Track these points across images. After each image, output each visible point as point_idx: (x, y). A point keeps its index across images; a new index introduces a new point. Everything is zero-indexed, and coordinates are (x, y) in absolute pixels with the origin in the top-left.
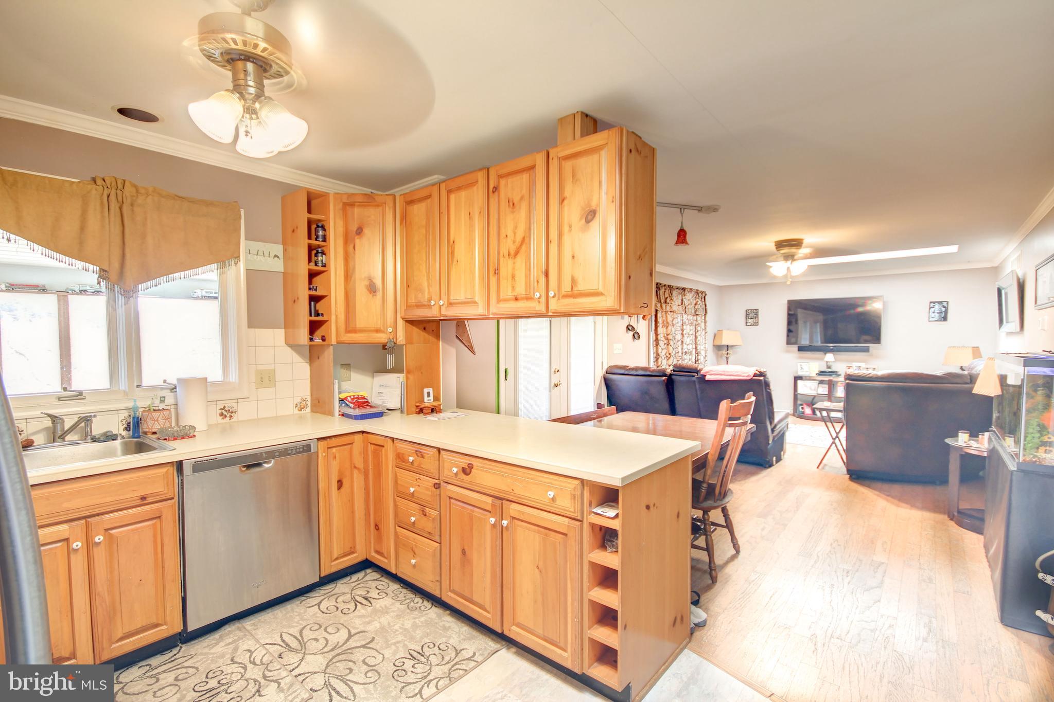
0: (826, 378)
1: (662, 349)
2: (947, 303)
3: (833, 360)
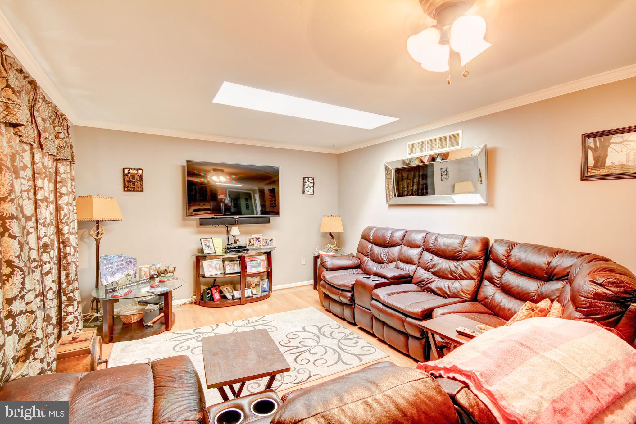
3: (239, 233)
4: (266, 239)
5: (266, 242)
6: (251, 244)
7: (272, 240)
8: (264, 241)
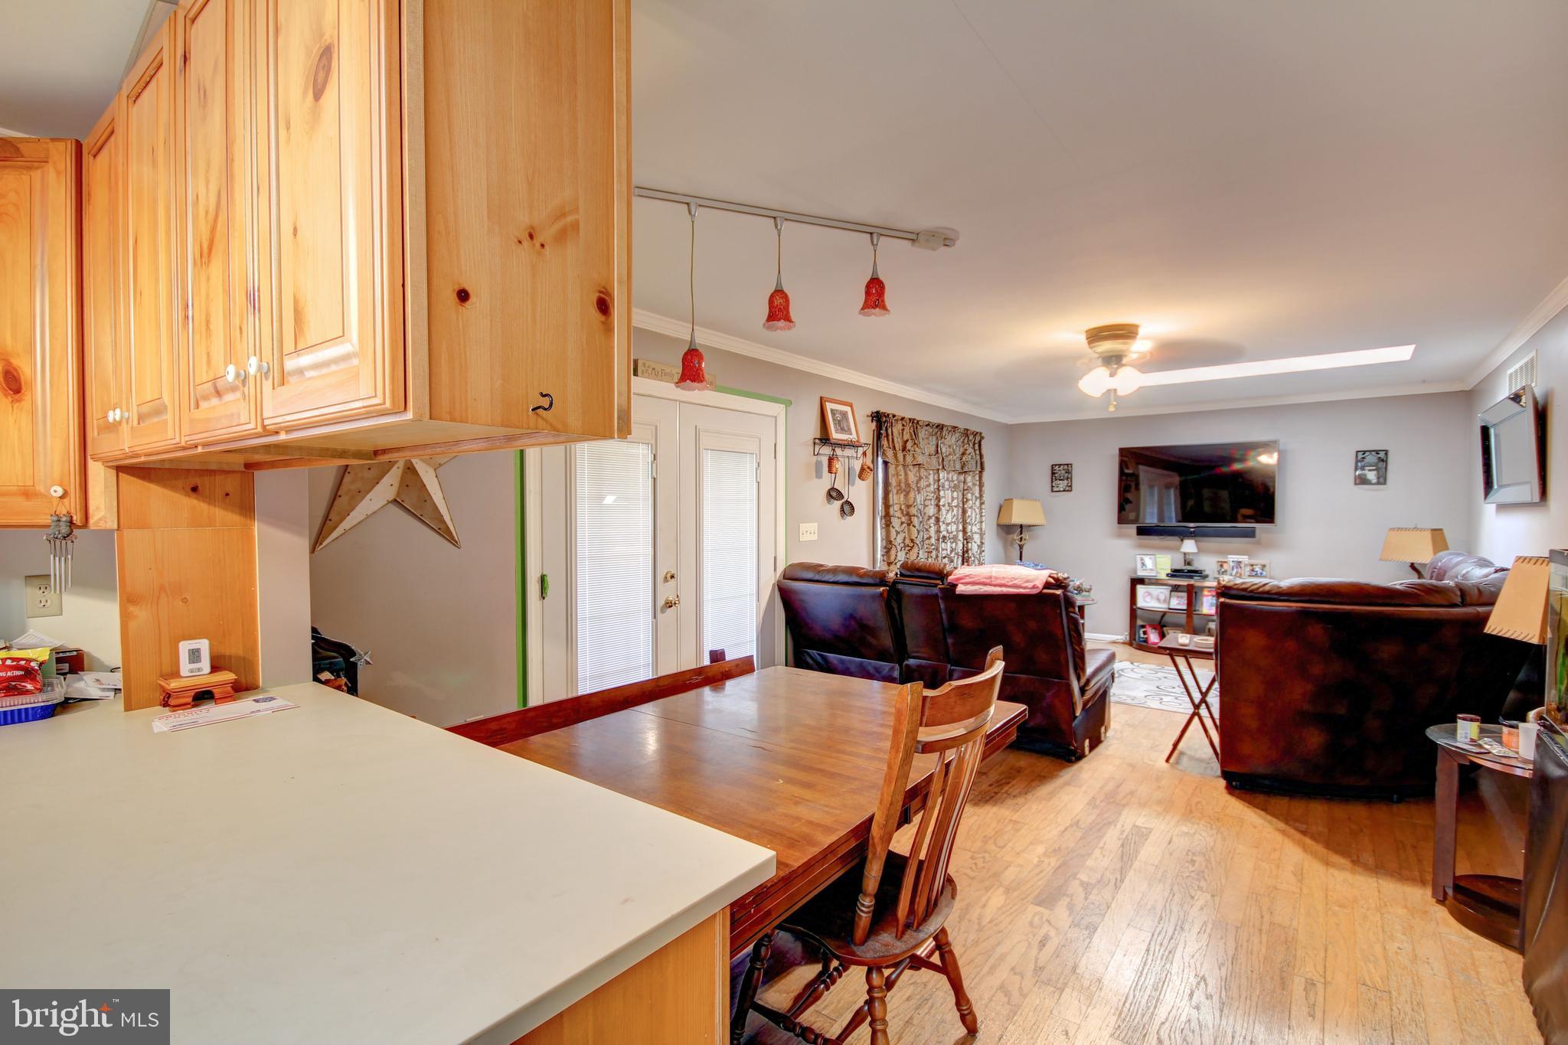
0: (1184, 582)
1: (898, 533)
2: (1386, 454)
3: (1196, 551)
4: (1252, 565)
5: (1253, 570)
6: (1223, 570)
7: (1266, 569)
8: (1248, 569)
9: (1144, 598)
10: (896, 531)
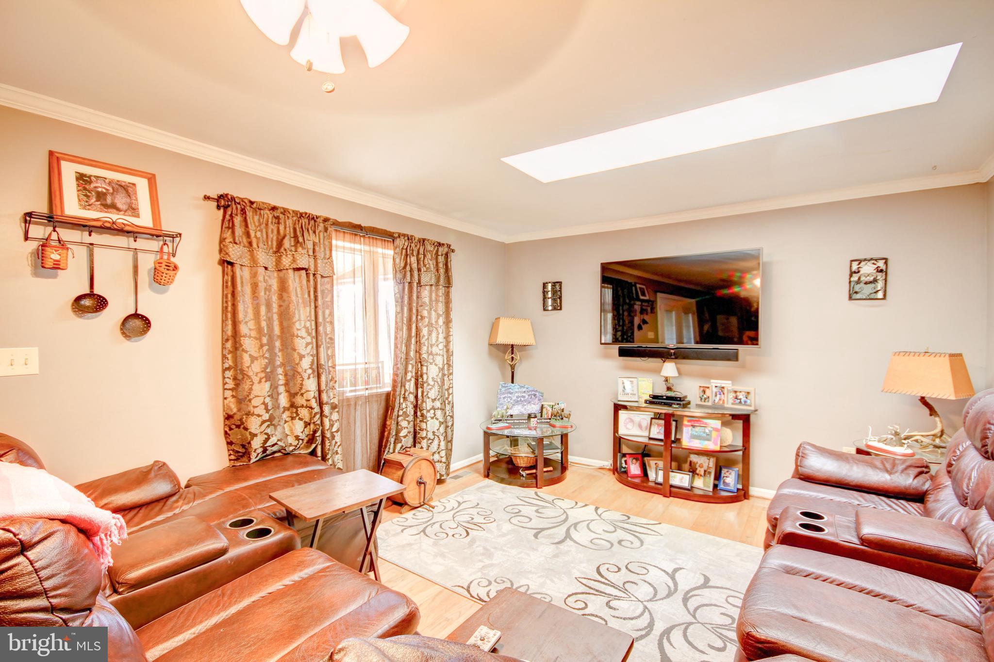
0: (664, 410)
1: (253, 359)
2: (886, 263)
3: (676, 374)
5: (736, 398)
6: (705, 396)
7: (749, 397)
8: (732, 395)
9: (626, 424)
10: (251, 356)
